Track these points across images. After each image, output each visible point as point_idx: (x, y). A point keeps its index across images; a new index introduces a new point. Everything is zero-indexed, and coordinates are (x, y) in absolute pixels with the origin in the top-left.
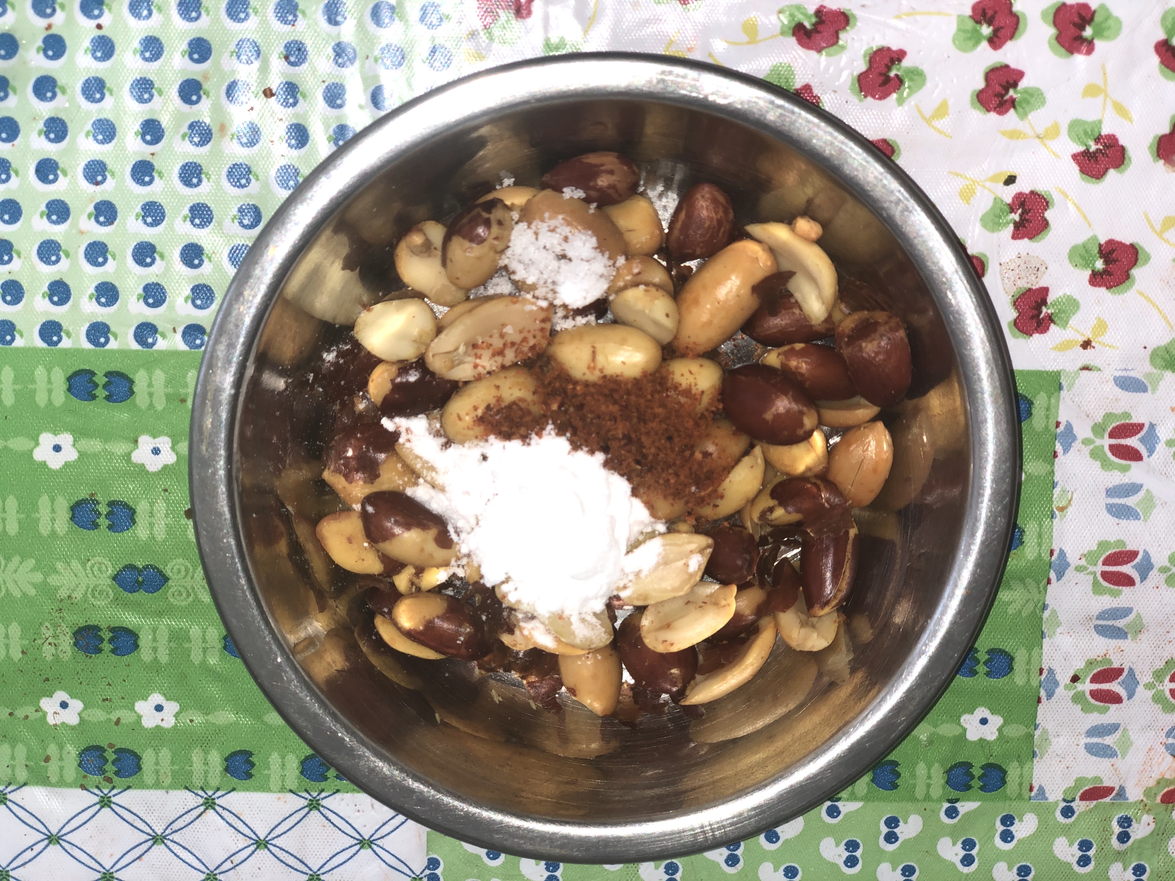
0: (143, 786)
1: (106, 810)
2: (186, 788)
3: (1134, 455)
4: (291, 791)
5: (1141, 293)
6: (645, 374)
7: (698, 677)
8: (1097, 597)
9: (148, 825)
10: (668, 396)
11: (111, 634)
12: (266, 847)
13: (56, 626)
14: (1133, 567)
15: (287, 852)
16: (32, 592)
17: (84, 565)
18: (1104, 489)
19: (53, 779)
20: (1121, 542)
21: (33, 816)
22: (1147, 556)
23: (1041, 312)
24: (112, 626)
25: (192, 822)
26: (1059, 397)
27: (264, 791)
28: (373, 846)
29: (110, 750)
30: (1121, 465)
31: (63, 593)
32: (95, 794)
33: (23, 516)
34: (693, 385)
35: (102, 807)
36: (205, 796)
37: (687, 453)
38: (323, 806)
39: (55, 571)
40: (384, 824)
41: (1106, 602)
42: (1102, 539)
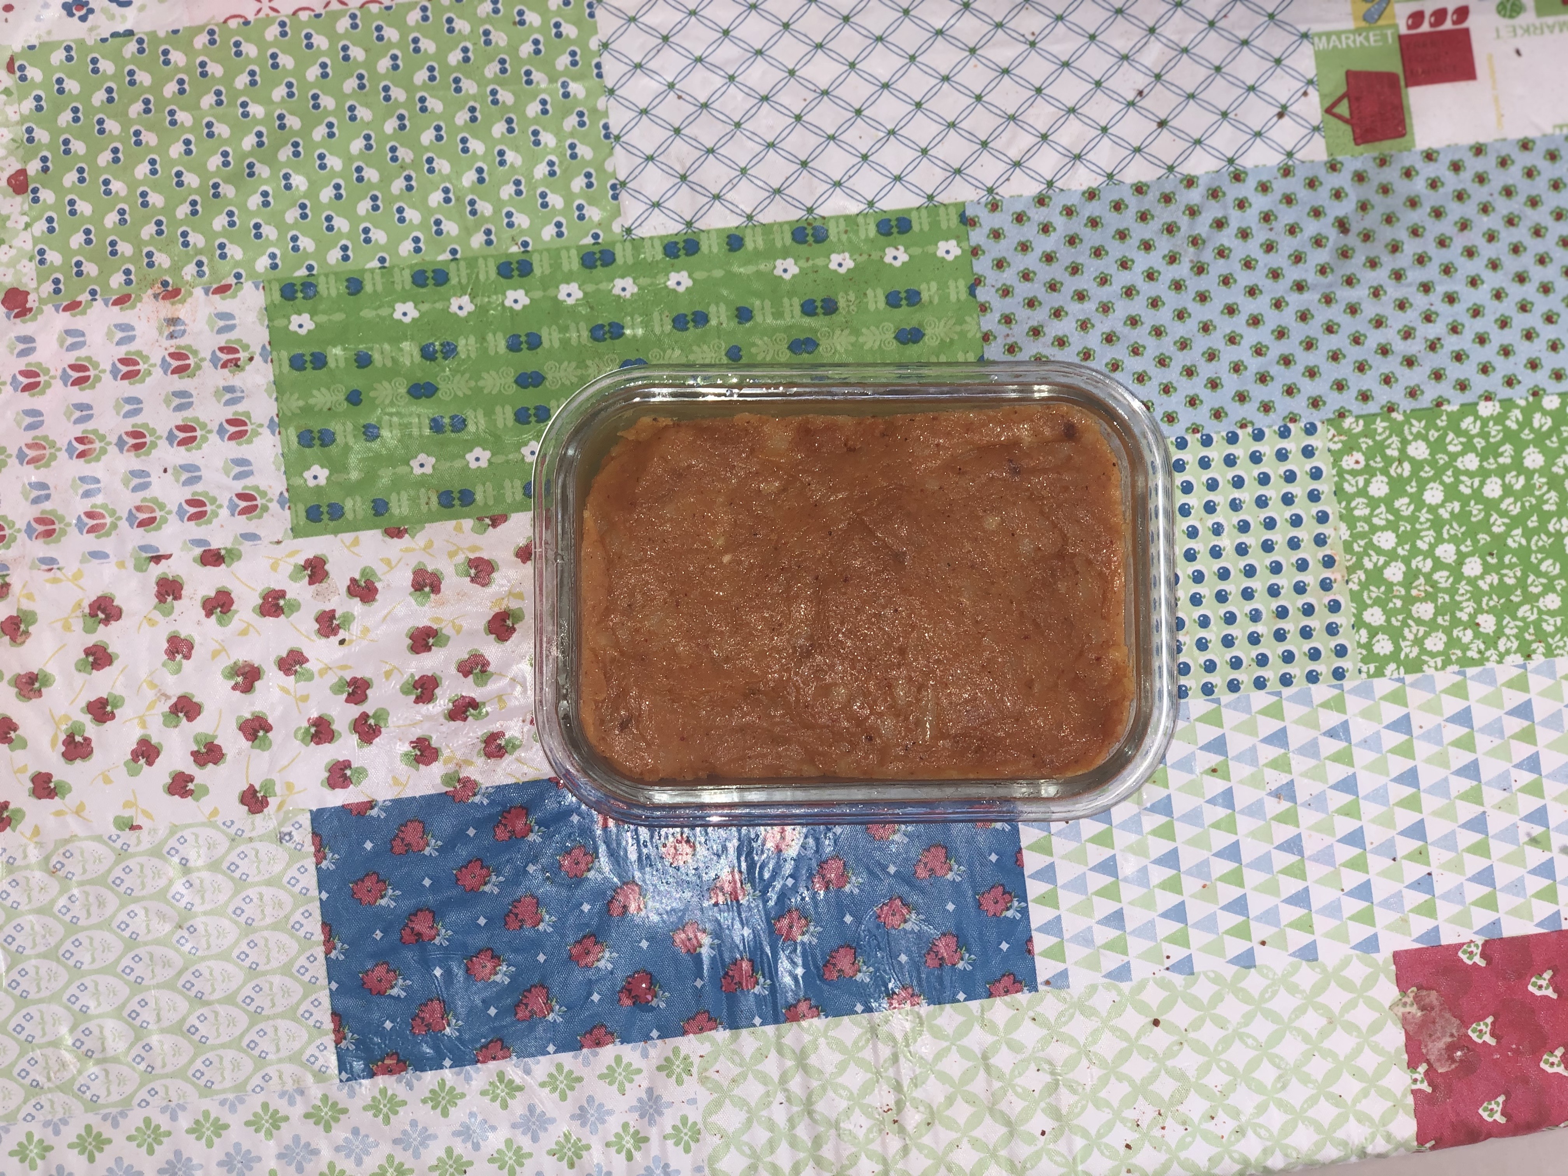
0: (789, 223)
1: (809, 205)
2: (764, 225)
3: (241, 496)
4: (703, 231)
5: (254, 590)
8: (247, 410)
9: (784, 199)
11: (817, 311)
12: (714, 195)
13: (848, 312)
14: (228, 431)
15: (701, 194)
16: (864, 330)
17: (836, 350)
18: (255, 474)
19: (842, 220)
20: (239, 444)
21: (851, 197)
22: (222, 439)
23: (311, 571)
24: (817, 316)
25: (759, 205)
26: (292, 524)
27: (719, 229)
28: (651, 204)
29: (811, 242)
30: (248, 490)
31: (847, 332)
32: (816, 215)
35: (812, 207)
36: (753, 222)
38: (684, 224)
39: (852, 345)
40: (647, 218)
41: (240, 408)
42: (250, 445)
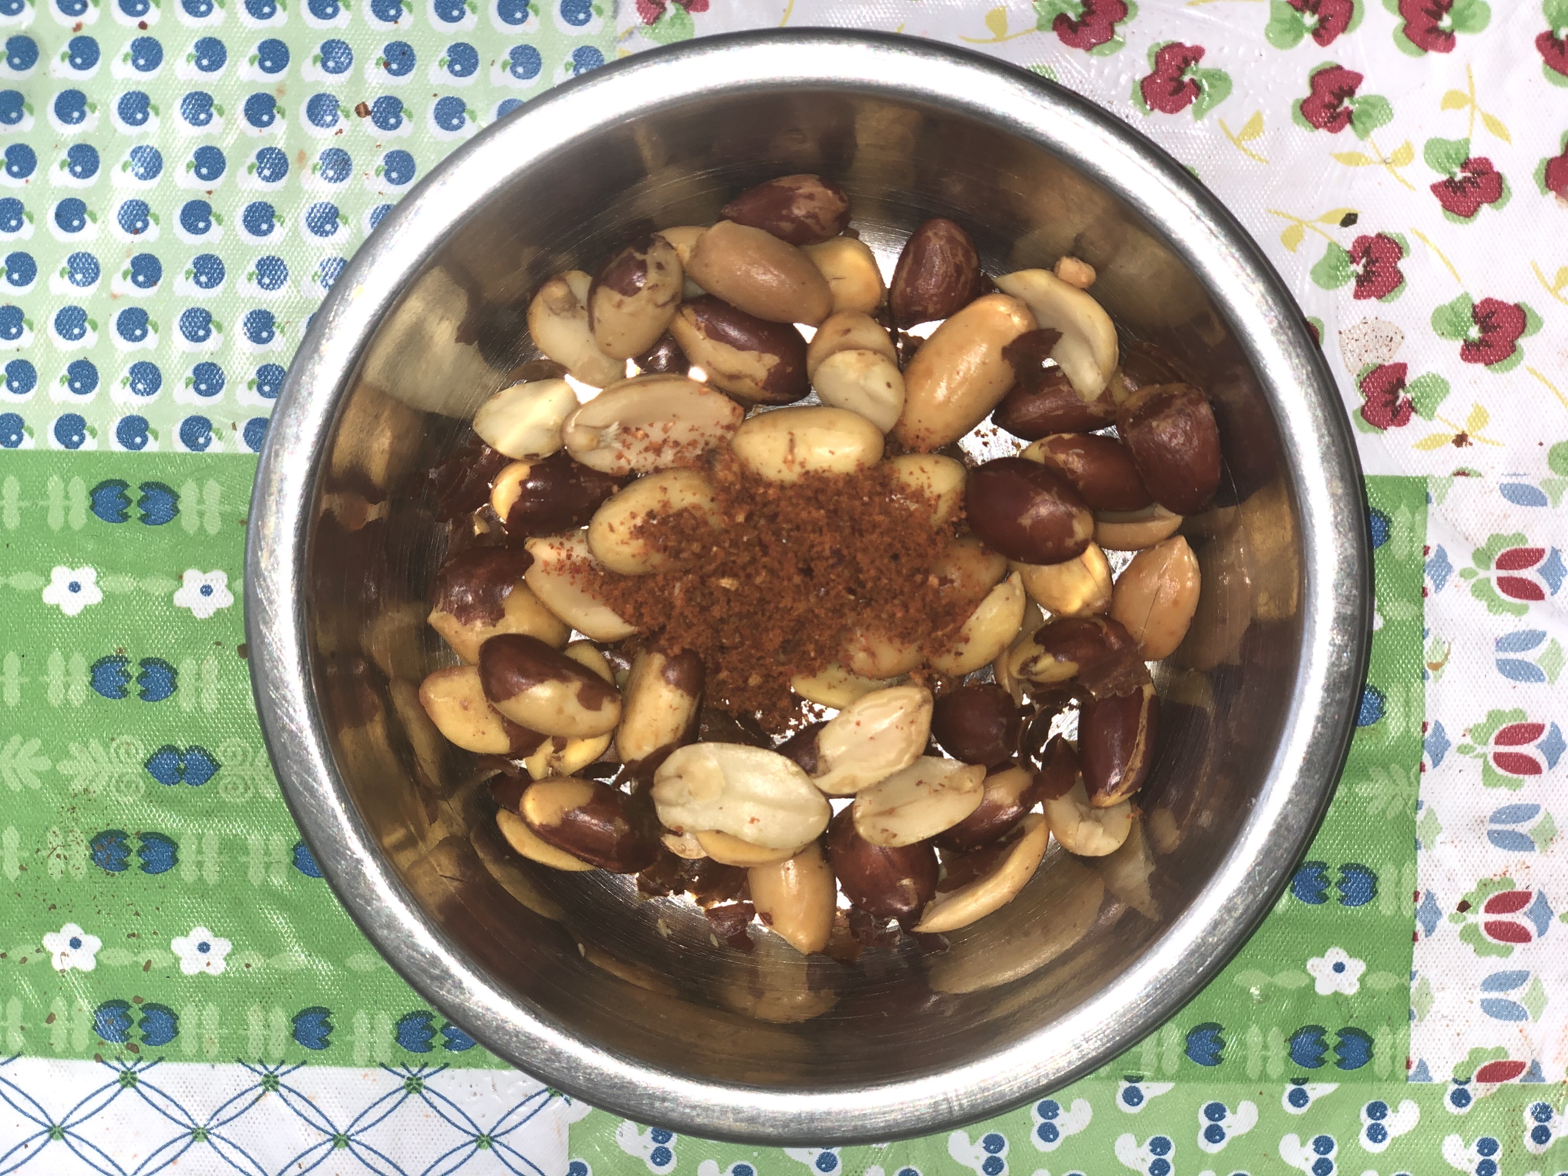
0: (180, 1057)
1: (129, 1091)
2: (239, 1061)
3: (1532, 592)
4: (382, 1065)
5: (1533, 371)
6: (861, 467)
7: (939, 895)
8: (1489, 789)
9: (186, 1114)
10: (892, 500)
11: (141, 844)
12: (347, 1145)
13: (67, 831)
14: (1539, 746)
15: (375, 1152)
16: (36, 784)
17: (106, 746)
18: (1493, 640)
19: (59, 1047)
20: (1519, 712)
21: (30, 1098)
22: (1556, 731)
23: (1398, 397)
24: (143, 831)
25: (247, 1108)
26: (1426, 512)
27: (345, 1065)
28: (495, 1144)
29: (136, 1007)
30: (1515, 605)
31: (77, 786)
32: (114, 1068)
33: (27, 680)
34: (926, 486)
35: (123, 1087)
36: (265, 1072)
37: (919, 578)
38: (426, 1088)
39: (67, 755)
40: (509, 1113)
41: (1502, 797)
42: (1494, 708)
